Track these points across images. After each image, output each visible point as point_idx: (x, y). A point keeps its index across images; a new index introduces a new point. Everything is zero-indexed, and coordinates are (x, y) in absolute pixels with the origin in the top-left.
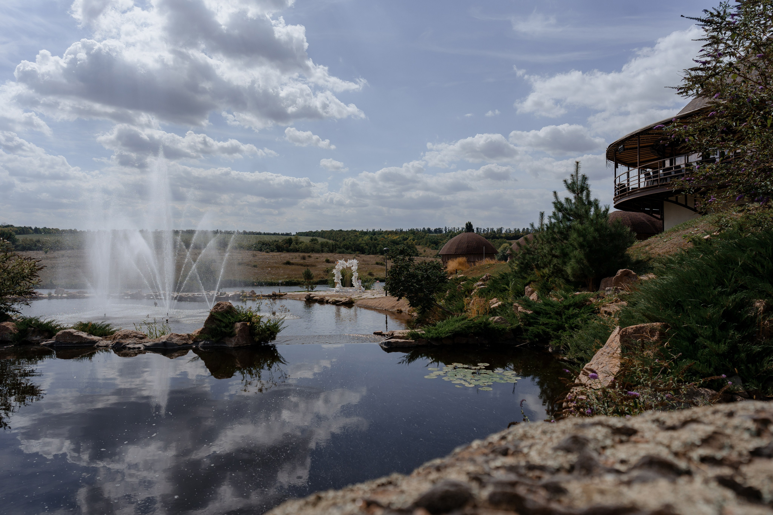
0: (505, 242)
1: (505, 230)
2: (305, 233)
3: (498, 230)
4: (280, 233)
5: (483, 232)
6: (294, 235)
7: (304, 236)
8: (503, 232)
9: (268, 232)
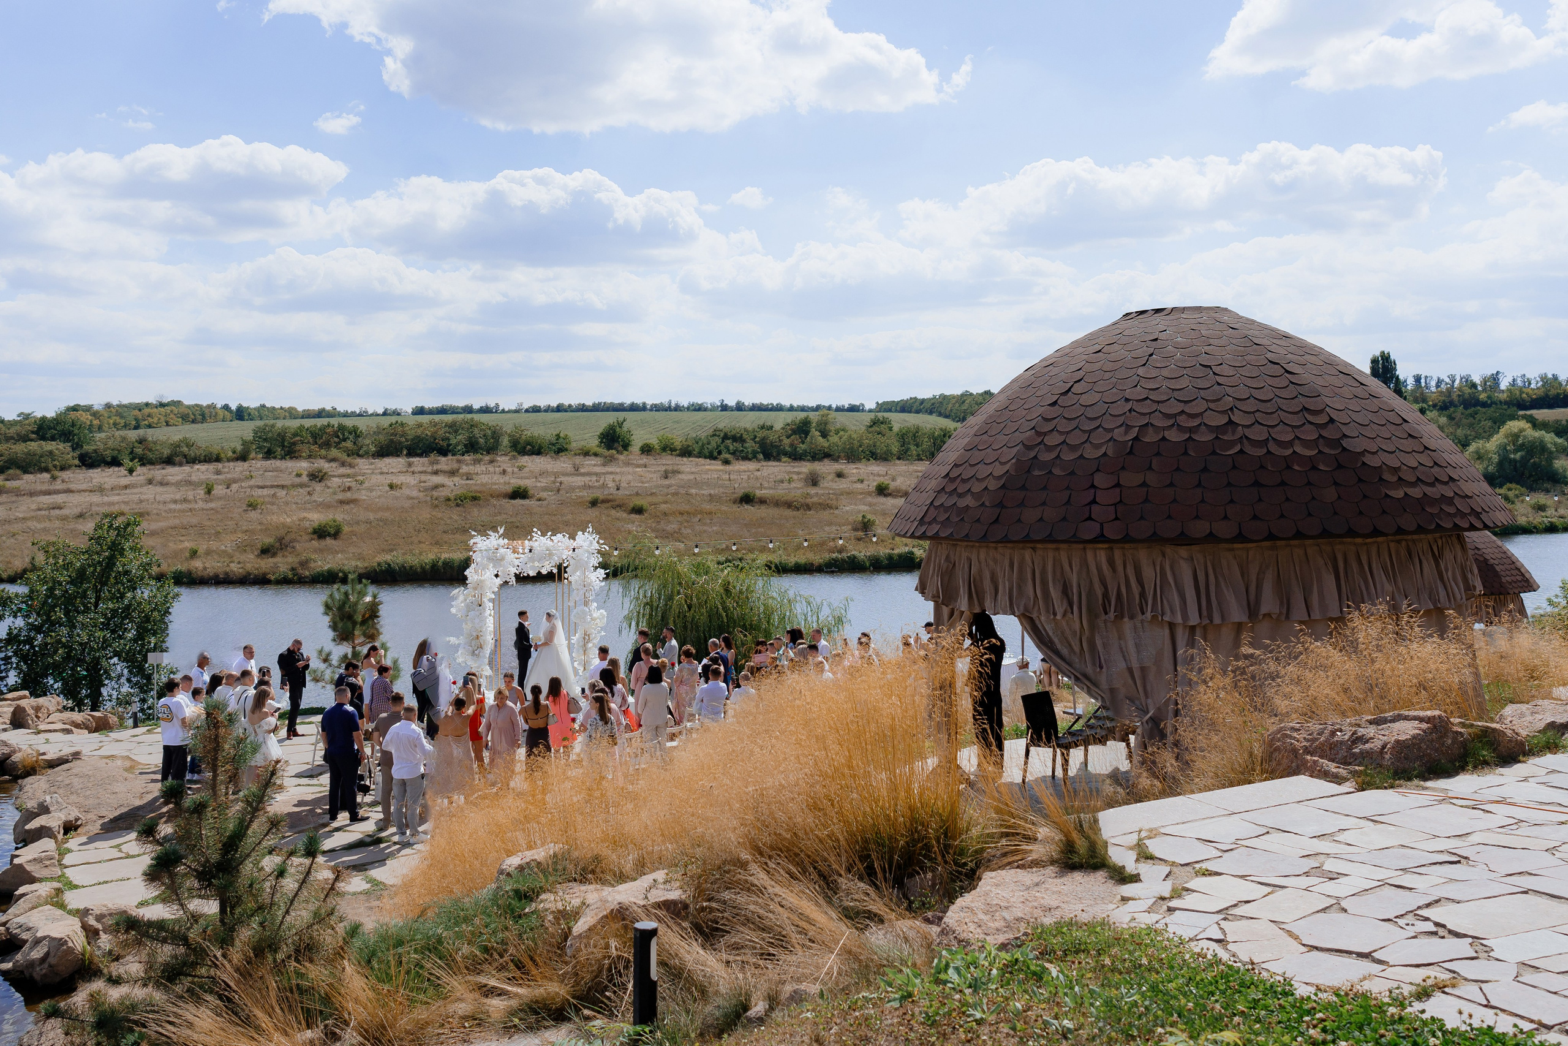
0: (1513, 417)
1: (1511, 380)
2: (898, 402)
3: (1485, 381)
4: (834, 406)
5: (1438, 386)
6: (870, 411)
7: (896, 411)
8: (1504, 385)
9: (801, 404)
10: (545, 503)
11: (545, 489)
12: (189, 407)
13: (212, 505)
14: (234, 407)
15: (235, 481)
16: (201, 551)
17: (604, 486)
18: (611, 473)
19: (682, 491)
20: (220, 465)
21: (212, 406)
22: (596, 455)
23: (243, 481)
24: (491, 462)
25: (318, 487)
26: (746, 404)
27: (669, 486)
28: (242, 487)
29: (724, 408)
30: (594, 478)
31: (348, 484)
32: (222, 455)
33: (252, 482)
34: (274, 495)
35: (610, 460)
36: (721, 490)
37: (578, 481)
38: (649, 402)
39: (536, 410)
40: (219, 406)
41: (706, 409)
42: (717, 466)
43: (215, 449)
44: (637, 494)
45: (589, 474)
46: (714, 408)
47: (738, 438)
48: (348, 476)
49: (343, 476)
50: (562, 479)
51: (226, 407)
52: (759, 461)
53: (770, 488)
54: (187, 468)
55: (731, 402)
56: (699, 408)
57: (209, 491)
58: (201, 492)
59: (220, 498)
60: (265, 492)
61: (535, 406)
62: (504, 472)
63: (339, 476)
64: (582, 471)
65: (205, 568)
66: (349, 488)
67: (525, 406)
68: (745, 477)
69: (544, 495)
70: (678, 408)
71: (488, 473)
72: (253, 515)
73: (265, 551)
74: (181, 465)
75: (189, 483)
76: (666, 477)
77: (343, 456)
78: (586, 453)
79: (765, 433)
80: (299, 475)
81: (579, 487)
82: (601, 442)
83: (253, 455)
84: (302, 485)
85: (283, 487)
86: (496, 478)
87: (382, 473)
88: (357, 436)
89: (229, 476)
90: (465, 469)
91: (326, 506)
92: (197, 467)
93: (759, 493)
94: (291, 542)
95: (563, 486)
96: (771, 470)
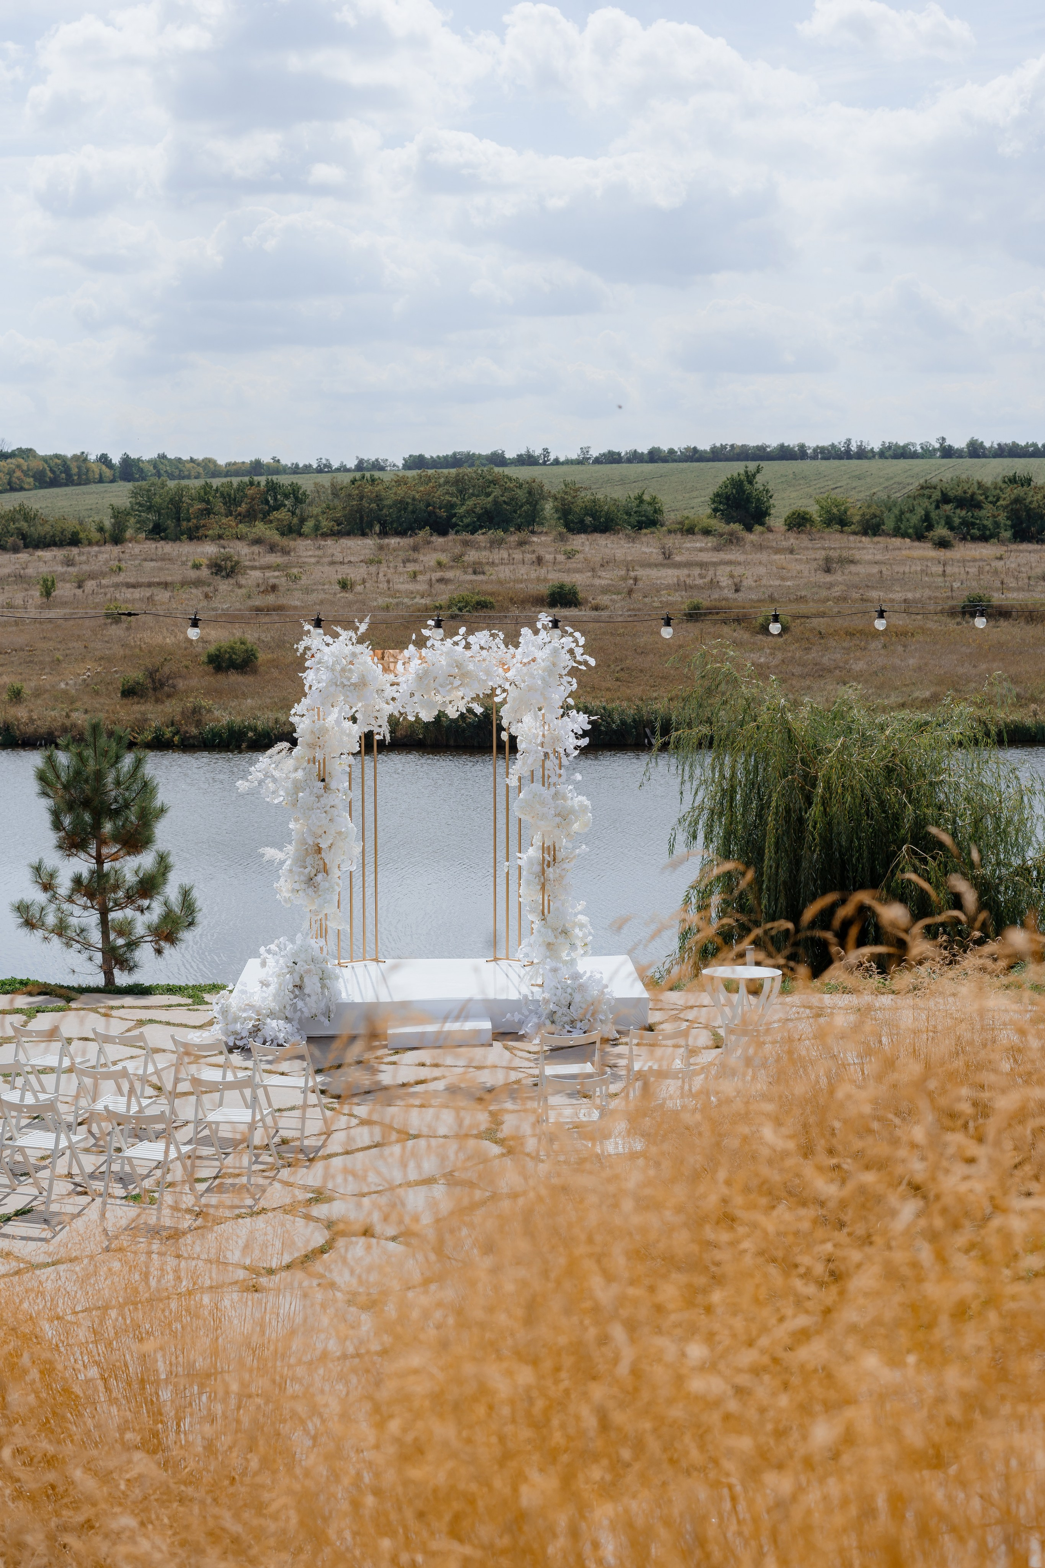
10: (604, 614)
11: (605, 590)
12: (45, 459)
13: (51, 614)
14: (116, 460)
15: (92, 576)
16: (27, 691)
17: (713, 584)
18: (730, 563)
19: (855, 595)
20: (75, 550)
21: (82, 459)
22: (707, 532)
23: (103, 575)
24: (521, 544)
25: (224, 586)
26: (987, 444)
27: (830, 586)
28: (100, 586)
29: (948, 452)
30: (697, 571)
31: (272, 581)
32: (82, 535)
33: (121, 578)
34: (150, 599)
35: (732, 540)
36: (927, 593)
37: (669, 576)
38: (811, 443)
39: (612, 458)
40: (92, 457)
41: (914, 455)
42: (925, 551)
43: (72, 525)
44: (772, 599)
45: (688, 564)
46: (927, 453)
47: (968, 502)
48: (277, 568)
49: (269, 567)
50: (640, 572)
51: (104, 459)
52: (1002, 542)
53: (1019, 589)
54: (23, 556)
55: (959, 442)
56: (901, 453)
57: (47, 592)
58: (36, 593)
59: (64, 604)
60: (137, 593)
61: (611, 453)
62: (540, 561)
63: (262, 568)
64: (678, 558)
65: (32, 720)
66: (274, 588)
67: (594, 453)
68: (973, 570)
69: (604, 599)
70: (862, 454)
71: (511, 561)
72: (116, 631)
73: (130, 692)
74: (16, 550)
75: (20, 578)
76: (828, 570)
77: (272, 535)
78: (689, 530)
79: (1019, 491)
80: (197, 567)
81: (668, 587)
82: (715, 510)
83: (129, 533)
84: (197, 583)
85: (165, 585)
86: (522, 571)
87: (333, 563)
88: (298, 501)
89: (85, 568)
90: (472, 556)
91: (231, 619)
92: (40, 553)
93: (997, 598)
94: (168, 678)
95: (640, 584)
96: (1023, 558)
